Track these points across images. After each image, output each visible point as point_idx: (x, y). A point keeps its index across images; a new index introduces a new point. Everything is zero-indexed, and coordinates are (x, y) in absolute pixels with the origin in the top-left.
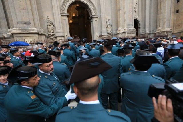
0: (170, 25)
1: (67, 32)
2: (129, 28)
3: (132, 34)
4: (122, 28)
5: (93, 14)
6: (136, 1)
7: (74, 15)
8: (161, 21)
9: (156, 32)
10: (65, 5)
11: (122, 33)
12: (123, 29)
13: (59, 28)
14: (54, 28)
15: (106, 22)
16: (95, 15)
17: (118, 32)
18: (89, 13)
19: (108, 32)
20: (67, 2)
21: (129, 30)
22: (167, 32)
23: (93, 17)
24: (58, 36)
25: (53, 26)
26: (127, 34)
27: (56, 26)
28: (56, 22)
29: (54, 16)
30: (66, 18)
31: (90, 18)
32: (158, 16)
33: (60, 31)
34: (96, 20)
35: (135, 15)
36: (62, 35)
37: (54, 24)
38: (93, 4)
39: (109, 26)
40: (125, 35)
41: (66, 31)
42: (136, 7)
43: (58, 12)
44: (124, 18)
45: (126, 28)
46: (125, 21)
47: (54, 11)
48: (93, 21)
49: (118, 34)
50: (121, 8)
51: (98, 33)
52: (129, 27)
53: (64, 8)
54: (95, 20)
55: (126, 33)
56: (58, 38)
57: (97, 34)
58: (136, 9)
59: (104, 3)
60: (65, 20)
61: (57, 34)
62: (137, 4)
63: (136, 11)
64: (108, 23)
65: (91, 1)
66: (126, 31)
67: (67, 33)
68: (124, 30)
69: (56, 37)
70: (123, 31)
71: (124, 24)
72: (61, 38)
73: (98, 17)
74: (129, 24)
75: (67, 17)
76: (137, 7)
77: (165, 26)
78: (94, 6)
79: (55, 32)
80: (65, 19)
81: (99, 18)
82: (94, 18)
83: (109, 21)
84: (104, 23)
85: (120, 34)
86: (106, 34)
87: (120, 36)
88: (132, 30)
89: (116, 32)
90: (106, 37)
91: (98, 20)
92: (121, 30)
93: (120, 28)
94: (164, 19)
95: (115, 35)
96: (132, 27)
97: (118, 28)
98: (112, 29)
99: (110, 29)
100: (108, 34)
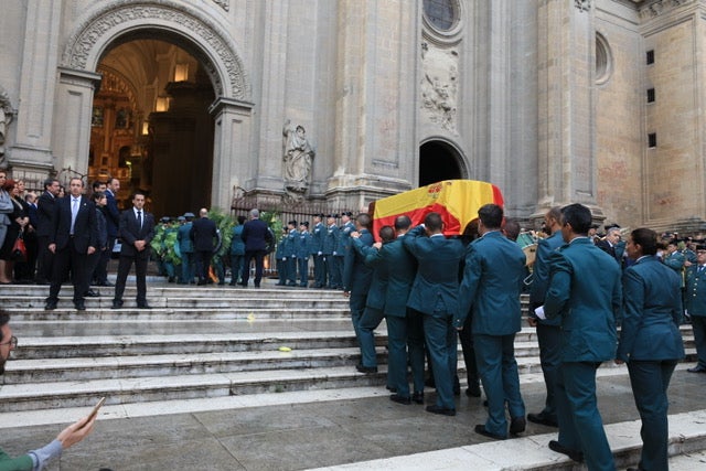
0: (591, 193)
1: (78, 151)
2: (380, 177)
4: (347, 173)
5: (228, 91)
6: (452, 68)
7: (179, 77)
8: (552, 169)
9: (535, 215)
10: (95, 35)
11: (348, 193)
12: (352, 177)
13: (33, 130)
14: (7, 126)
15: (285, 135)
16: (239, 98)
17: (332, 188)
18: (214, 83)
19: (288, 183)
20: (106, 27)
21: (376, 185)
23: (225, 105)
24: (20, 166)
25: (8, 115)
27: (21, 116)
28: (23, 100)
29: (21, 74)
30: (88, 93)
31: (213, 107)
32: (542, 145)
33: (33, 142)
34: (237, 117)
35: (444, 127)
36: (40, 159)
37: (14, 105)
38: (231, 51)
39: (296, 154)
40: (357, 204)
41: (71, 145)
42: (449, 93)
43: (47, 60)
44: (358, 130)
45: (364, 175)
46: (360, 142)
47: (28, 54)
48: (223, 124)
49: (331, 194)
50: (349, 88)
51: (240, 179)
52: (376, 169)
53: (87, 46)
54: (235, 121)
55: (362, 197)
58: (451, 102)
59: (284, 56)
60: (77, 98)
61: (17, 156)
62: (453, 79)
63: (447, 110)
64: (294, 141)
65: (221, 38)
66: (363, 185)
67: (77, 159)
68: (357, 180)
70: (352, 186)
71: (358, 154)
72: (30, 175)
73: (250, 109)
74: (380, 157)
75: (89, 85)
76: (454, 92)
77: (569, 192)
78: (236, 59)
79: (10, 142)
80: (79, 94)
81: (253, 111)
82: (228, 110)
83: (301, 134)
84: (273, 137)
85: (338, 198)
86: (279, 187)
87: (337, 204)
88: (393, 187)
89: (327, 186)
90: (278, 201)
91: (247, 120)
92: (344, 179)
93: (340, 168)
94: (564, 160)
95: (324, 199)
96: (397, 172)
97: (334, 169)
98: (311, 170)
99: (301, 168)
100: (290, 189)
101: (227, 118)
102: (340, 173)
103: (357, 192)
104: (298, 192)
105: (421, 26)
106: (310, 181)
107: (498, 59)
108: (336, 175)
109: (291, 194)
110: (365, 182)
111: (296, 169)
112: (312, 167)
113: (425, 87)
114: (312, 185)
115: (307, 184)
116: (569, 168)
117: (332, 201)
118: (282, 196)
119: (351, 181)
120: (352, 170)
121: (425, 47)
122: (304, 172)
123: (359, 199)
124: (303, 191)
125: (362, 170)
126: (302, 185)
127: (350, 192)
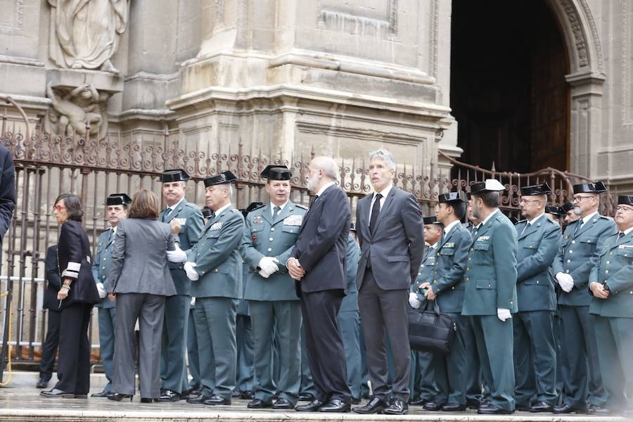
2: (341, 61)
3: (387, 138)
4: (238, 45)
11: (244, 106)
17: (194, 89)
21: (330, 82)
26: (300, 125)
40: (275, 141)
45: (295, 53)
49: (188, 109)
52: (333, 36)
55: (290, 120)
66: (291, 82)
70: (257, 86)
85: (213, 121)
86: (31, 88)
87: (213, 140)
88: (379, 89)
89: (178, 85)
92: (234, 63)
93: (218, 30)
95: (165, 123)
96: (390, 45)
97: (200, 32)
98: (128, 35)
99: (97, 30)
100: (63, 92)
102: (220, 46)
103: (270, 105)
104: (90, 101)
106: (122, 70)
108: (208, 49)
109: (66, 107)
110: (299, 73)
111: (81, 30)
112: (131, 26)
114: (129, 80)
115: (116, 78)
117: (194, 130)
118: (41, 114)
119: (254, 70)
122: (108, 40)
123: (278, 127)
124: (103, 101)
125: (287, 36)
126: (100, 82)
127: (249, 103)
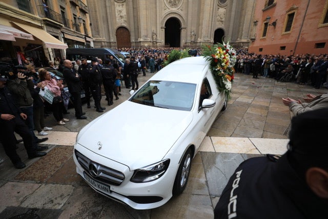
5: (183, 26)
6: (224, 12)
8: (240, 33)
10: (164, 21)
11: (200, 42)
13: (159, 37)
14: (156, 37)
20: (165, 19)
22: (243, 43)
23: (182, 28)
29: (157, 30)
30: (164, 30)
31: (180, 28)
33: (159, 39)
35: (221, 25)
36: (160, 41)
38: (183, 18)
39: (193, 36)
41: (163, 38)
43: (160, 27)
44: (202, 31)
46: (202, 33)
47: (157, 26)
50: (201, 24)
53: (163, 23)
55: (202, 43)
56: (158, 44)
57: (183, 41)
58: (223, 20)
59: (191, 19)
61: (158, 41)
62: (224, 14)
63: (222, 21)
64: (192, 34)
66: (202, 41)
69: (157, 43)
71: (202, 35)
73: (186, 28)
76: (224, 17)
77: (243, 37)
78: (183, 20)
83: (194, 32)
84: (189, 33)
86: (190, 42)
87: (198, 44)
89: (197, 41)
90: (190, 44)
91: (185, 30)
92: (199, 40)
94: (242, 31)
98: (195, 38)
101: (182, 30)
102: (199, 39)
105: (217, 3)
106: (195, 40)
107: (234, 9)
109: (192, 42)
111: (193, 38)
113: (218, 17)
116: (243, 33)
120: (201, 38)
121: (219, 8)
124: (194, 42)
